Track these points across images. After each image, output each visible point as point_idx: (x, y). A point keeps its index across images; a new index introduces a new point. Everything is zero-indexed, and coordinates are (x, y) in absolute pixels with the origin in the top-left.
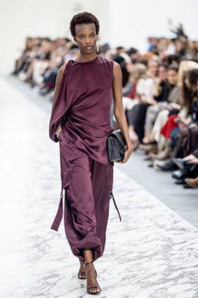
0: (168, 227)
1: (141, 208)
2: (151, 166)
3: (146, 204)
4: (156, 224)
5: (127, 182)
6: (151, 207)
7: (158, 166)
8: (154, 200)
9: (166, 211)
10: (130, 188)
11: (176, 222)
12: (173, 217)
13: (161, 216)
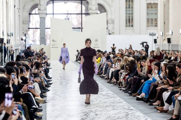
0: (127, 109)
1: (118, 103)
2: (121, 90)
3: (119, 102)
4: (123, 108)
5: (114, 94)
6: (121, 102)
7: (123, 90)
8: (122, 100)
9: (126, 104)
10: (114, 97)
11: (129, 107)
12: (128, 105)
13: (125, 105)
